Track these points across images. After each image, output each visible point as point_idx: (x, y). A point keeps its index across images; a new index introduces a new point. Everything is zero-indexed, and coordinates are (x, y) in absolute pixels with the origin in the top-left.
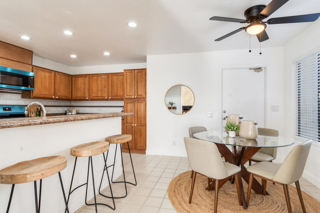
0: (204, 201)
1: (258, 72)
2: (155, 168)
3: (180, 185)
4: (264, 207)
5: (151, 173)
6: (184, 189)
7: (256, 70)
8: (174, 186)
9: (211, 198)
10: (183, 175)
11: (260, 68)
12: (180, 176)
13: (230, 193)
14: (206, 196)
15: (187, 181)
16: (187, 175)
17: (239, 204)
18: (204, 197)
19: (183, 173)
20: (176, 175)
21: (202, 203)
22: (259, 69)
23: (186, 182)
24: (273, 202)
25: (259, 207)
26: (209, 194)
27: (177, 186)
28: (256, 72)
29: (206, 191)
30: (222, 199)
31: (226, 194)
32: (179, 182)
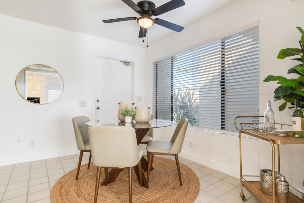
0: (108, 198)
1: (127, 65)
2: (8, 185)
3: (67, 194)
4: (158, 180)
5: (4, 194)
6: (75, 196)
7: (126, 63)
8: (59, 198)
9: (113, 192)
10: (63, 180)
11: (129, 62)
12: (59, 182)
13: (126, 179)
14: (107, 192)
15: (74, 185)
16: (69, 179)
17: (140, 186)
18: (104, 194)
19: (62, 178)
20: (53, 184)
21: (107, 201)
22: (127, 63)
23: (73, 187)
24: (159, 173)
25: (154, 182)
26: (108, 189)
27: (63, 196)
28: (126, 66)
29: (103, 186)
30: (123, 188)
31: (123, 181)
32: (63, 190)
